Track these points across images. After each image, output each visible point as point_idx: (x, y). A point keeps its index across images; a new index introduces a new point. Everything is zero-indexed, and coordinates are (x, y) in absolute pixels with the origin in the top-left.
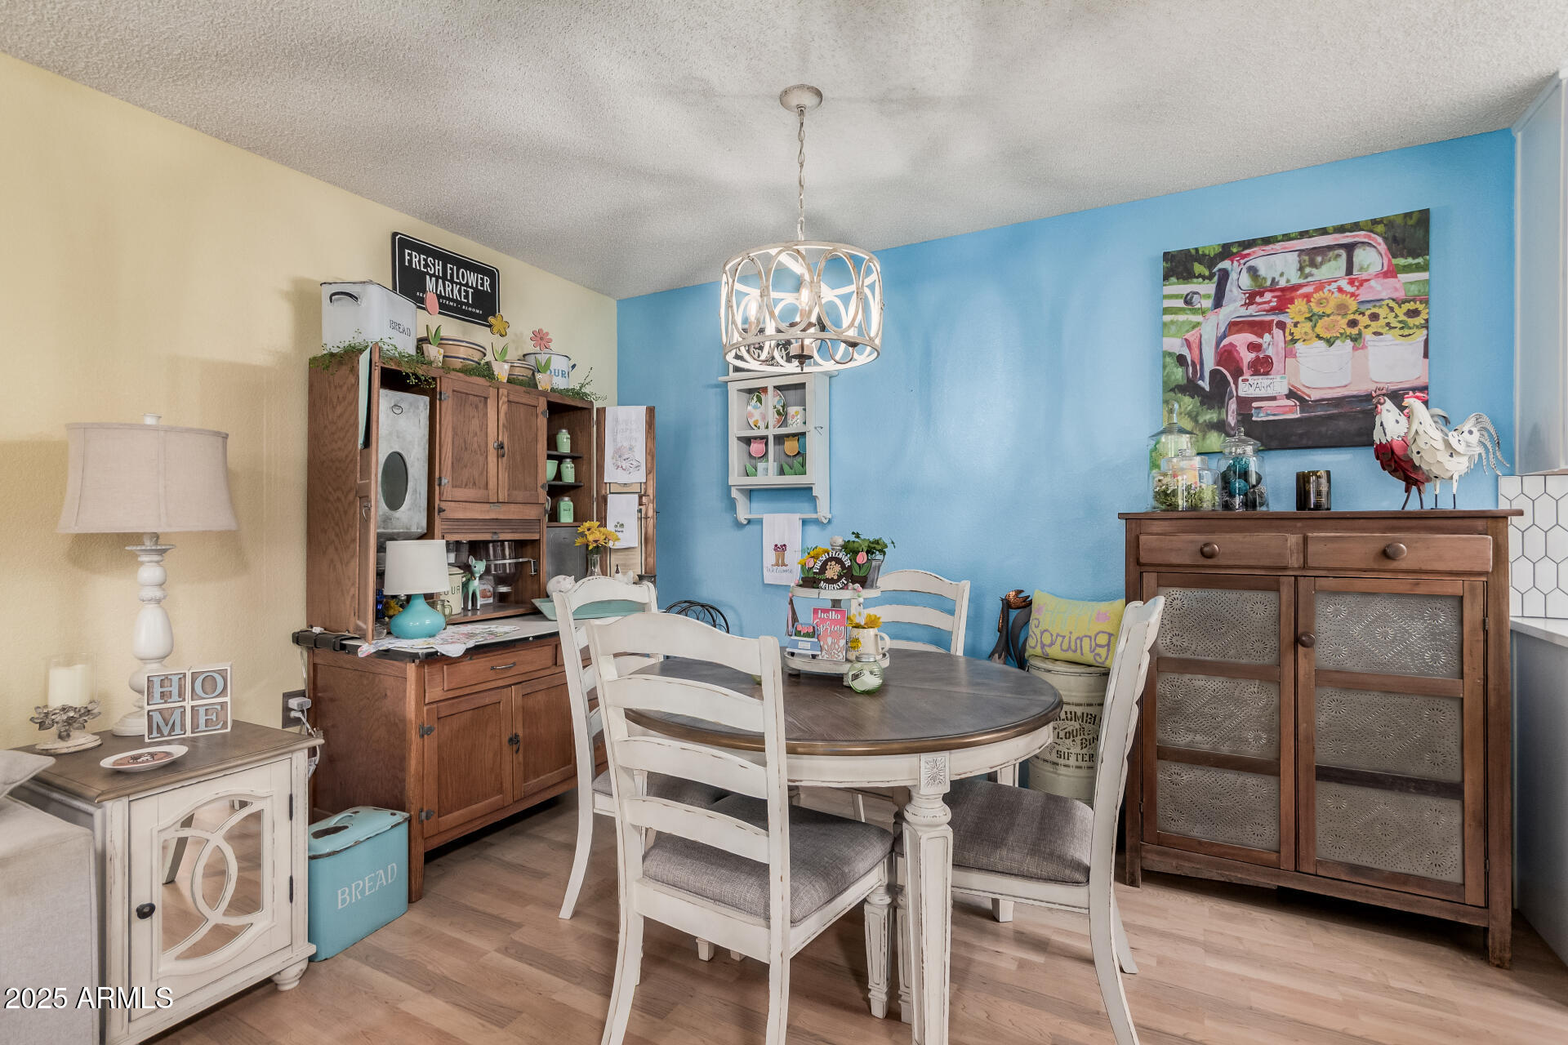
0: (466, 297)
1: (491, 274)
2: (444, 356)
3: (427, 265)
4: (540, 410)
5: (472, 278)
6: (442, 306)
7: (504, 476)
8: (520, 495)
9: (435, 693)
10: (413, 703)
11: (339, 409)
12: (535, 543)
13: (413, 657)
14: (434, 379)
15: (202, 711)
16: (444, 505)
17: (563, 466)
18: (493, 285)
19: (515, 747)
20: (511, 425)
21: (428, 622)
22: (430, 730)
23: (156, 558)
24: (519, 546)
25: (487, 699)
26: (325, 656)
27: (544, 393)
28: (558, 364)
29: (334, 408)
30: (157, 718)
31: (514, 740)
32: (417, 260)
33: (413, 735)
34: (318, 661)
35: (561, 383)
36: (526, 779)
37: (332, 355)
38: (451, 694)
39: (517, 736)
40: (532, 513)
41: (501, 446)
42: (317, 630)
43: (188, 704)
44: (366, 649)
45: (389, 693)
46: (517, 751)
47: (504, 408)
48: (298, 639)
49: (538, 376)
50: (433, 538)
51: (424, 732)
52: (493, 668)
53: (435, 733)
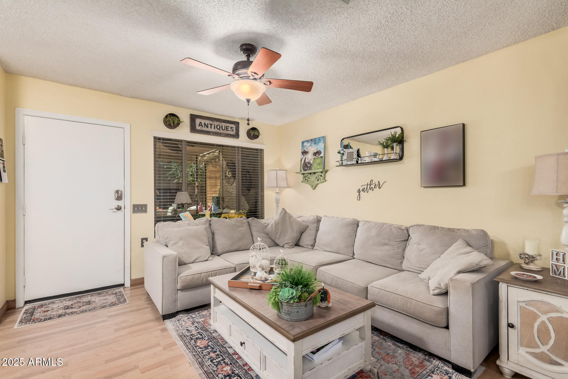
30: (554, 267)
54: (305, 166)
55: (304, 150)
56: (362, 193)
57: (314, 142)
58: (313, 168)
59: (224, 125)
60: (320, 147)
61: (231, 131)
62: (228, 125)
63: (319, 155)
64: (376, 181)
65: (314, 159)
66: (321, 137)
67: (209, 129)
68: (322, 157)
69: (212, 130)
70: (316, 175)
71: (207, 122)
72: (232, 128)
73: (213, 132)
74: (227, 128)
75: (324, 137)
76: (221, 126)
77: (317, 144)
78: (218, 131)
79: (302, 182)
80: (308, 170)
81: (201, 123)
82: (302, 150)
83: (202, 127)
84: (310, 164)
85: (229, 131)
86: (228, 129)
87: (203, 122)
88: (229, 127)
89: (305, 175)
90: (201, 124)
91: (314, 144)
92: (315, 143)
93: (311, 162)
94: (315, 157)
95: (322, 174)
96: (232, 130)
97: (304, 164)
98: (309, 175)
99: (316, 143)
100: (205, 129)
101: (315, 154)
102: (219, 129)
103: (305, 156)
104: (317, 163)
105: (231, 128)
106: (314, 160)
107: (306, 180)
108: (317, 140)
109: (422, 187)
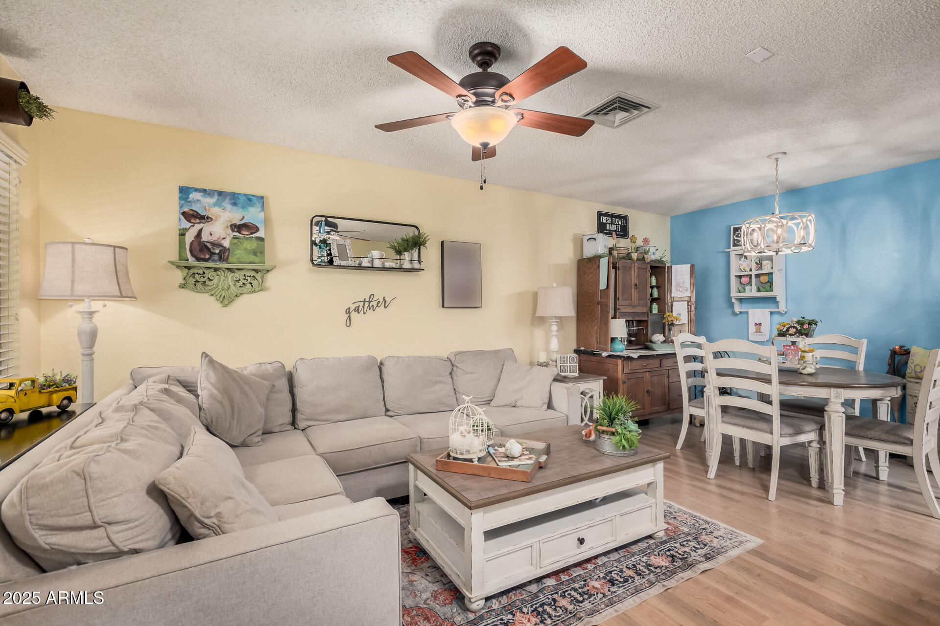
0: (618, 229)
1: (625, 218)
2: (618, 254)
3: (607, 220)
4: (648, 270)
5: (620, 221)
6: (617, 235)
7: (637, 296)
8: (642, 303)
9: (626, 371)
10: (620, 374)
11: (590, 276)
12: (646, 321)
13: (620, 357)
14: (616, 263)
15: (572, 366)
16: (619, 307)
17: (653, 291)
18: (626, 222)
19: (648, 394)
20: (639, 277)
21: (621, 347)
22: (625, 382)
23: (556, 323)
24: (639, 322)
25: (640, 375)
26: (584, 357)
27: (648, 263)
28: (652, 250)
29: (588, 276)
30: (562, 368)
31: (648, 392)
32: (604, 219)
33: (620, 383)
34: (581, 359)
35: (653, 258)
36: (651, 407)
37: (588, 258)
38: (630, 372)
39: (649, 391)
40: (645, 310)
41: (636, 285)
42: (583, 348)
43: (569, 364)
44: (604, 354)
45: (610, 370)
46: (649, 396)
47: (637, 270)
48: (576, 351)
49: (646, 256)
50: (616, 319)
51: (624, 383)
52: (642, 365)
53: (626, 384)
54: (201, 250)
55: (191, 210)
56: (354, 315)
57: (231, 199)
58: (230, 259)
60: (253, 215)
63: (252, 233)
64: (379, 296)
65: (235, 238)
66: (253, 196)
68: (261, 239)
70: (239, 275)
75: (262, 198)
77: (243, 208)
79: (182, 286)
80: (214, 261)
82: (181, 207)
84: (221, 248)
89: (192, 271)
91: (231, 206)
92: (235, 204)
93: (226, 244)
94: (237, 234)
95: (258, 276)
97: (196, 244)
98: (210, 274)
99: (240, 205)
101: (238, 228)
103: (198, 227)
104: (246, 249)
106: (236, 241)
107: (199, 285)
108: (242, 199)
109: (443, 306)
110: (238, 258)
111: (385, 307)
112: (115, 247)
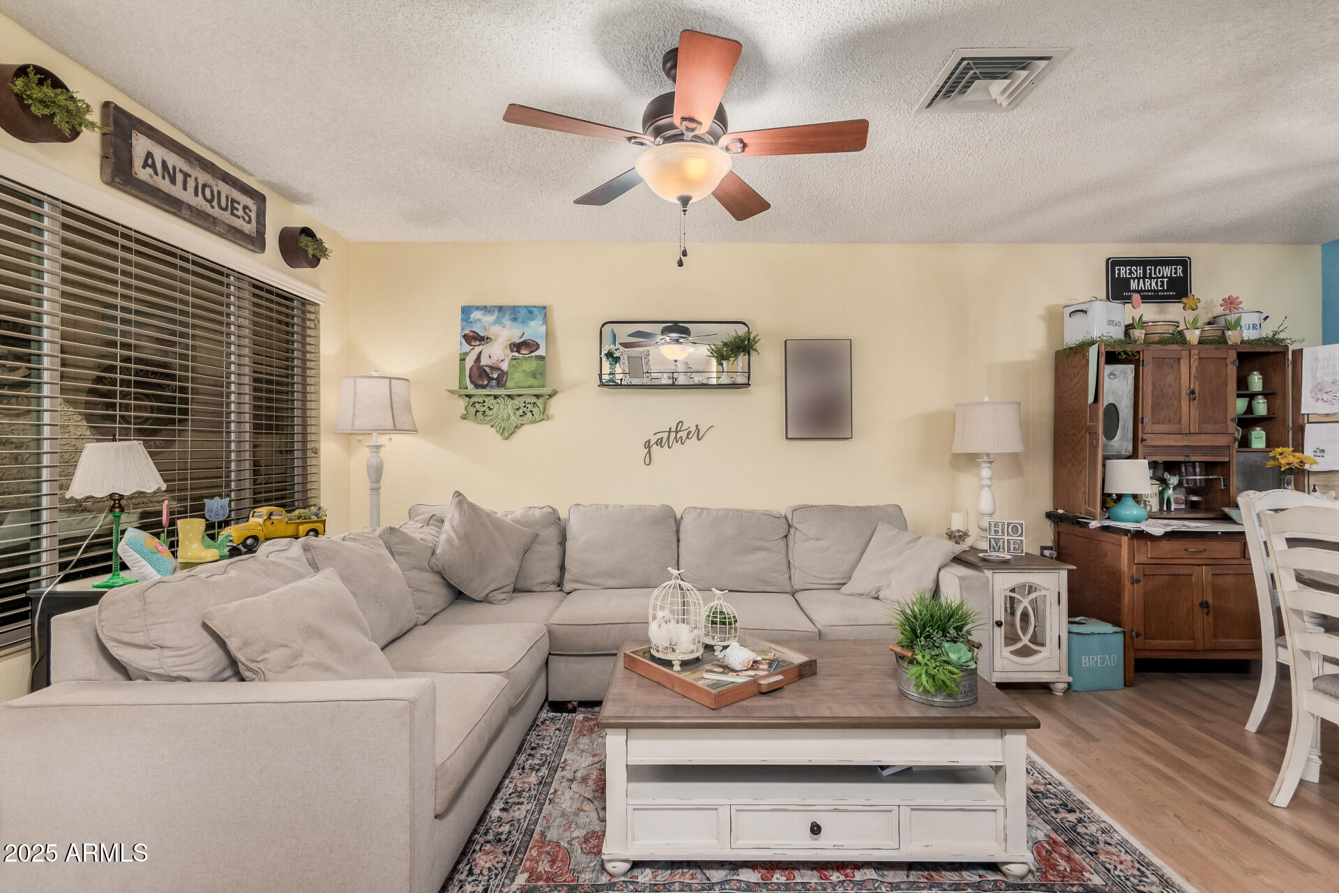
0: (1162, 285)
1: (1184, 263)
2: (1146, 334)
3: (1131, 273)
4: (1229, 361)
5: (1167, 271)
6: (1143, 298)
7: (1195, 414)
8: (1210, 427)
9: (1141, 558)
10: (1126, 561)
11: (1075, 380)
12: (1226, 465)
13: (1126, 532)
14: (1138, 352)
15: (1012, 542)
16: (1145, 436)
17: (1254, 402)
18: (1185, 271)
19: (1205, 610)
20: (1201, 375)
21: (1135, 512)
22: (1138, 581)
23: (989, 465)
24: (1208, 467)
25: (1182, 571)
26: (1065, 528)
27: (1234, 346)
28: (1247, 319)
29: (1072, 380)
30: (993, 542)
31: (1204, 605)
32: (1123, 272)
33: (1127, 582)
34: (1060, 530)
35: (1249, 335)
36: (1215, 636)
37: (1071, 348)
38: (1153, 561)
39: (1207, 602)
40: (1222, 441)
41: (1193, 392)
42: (1060, 511)
43: (1006, 538)
44: (1094, 524)
45: (1109, 554)
46: (1208, 614)
47: (1195, 365)
48: (1049, 515)
49: (1229, 333)
50: (1137, 458)
51: (1134, 581)
52: (1186, 550)
53: (1141, 584)
54: (480, 376)
55: (472, 331)
56: (655, 449)
57: (511, 314)
58: (509, 384)
59: (225, 189)
60: (534, 330)
61: (244, 219)
62: (236, 195)
63: (531, 352)
64: (689, 424)
65: (514, 359)
66: (535, 307)
67: (176, 191)
68: (541, 358)
69: (188, 197)
70: (518, 402)
71: (173, 160)
72: (247, 210)
73: (190, 207)
74: (232, 205)
75: (545, 308)
76: (216, 193)
77: (523, 322)
78: (206, 207)
79: (464, 417)
80: (492, 387)
81: (149, 155)
82: (463, 329)
83: (156, 174)
84: (499, 372)
85: (238, 217)
86: (235, 211)
87: (160, 153)
88: (239, 203)
89: (473, 400)
90: (150, 162)
91: (510, 322)
92: (515, 319)
93: (505, 366)
94: (516, 354)
95: (540, 402)
96: (247, 218)
97: (475, 370)
98: (490, 402)
99: (520, 320)
100: (164, 185)
101: (517, 347)
102: (210, 201)
103: (478, 349)
104: (524, 371)
105: (245, 207)
106: (514, 362)
107: (479, 415)
108: (523, 312)
109: (787, 438)
110: (517, 382)
111: (699, 439)
112: (391, 378)
